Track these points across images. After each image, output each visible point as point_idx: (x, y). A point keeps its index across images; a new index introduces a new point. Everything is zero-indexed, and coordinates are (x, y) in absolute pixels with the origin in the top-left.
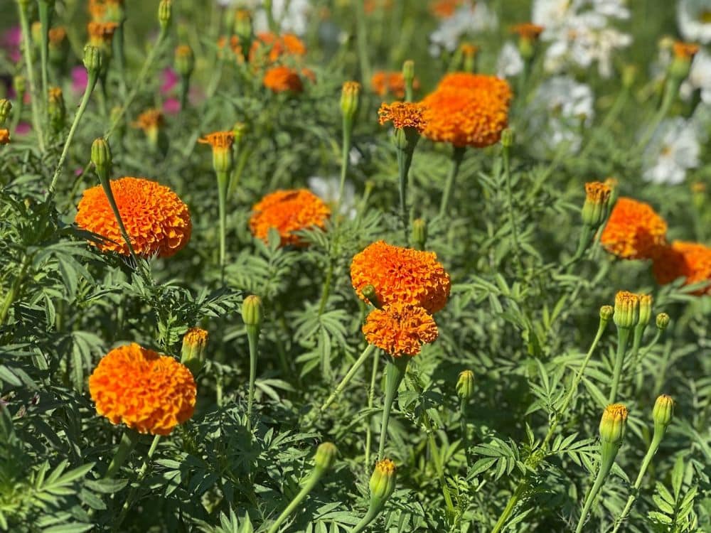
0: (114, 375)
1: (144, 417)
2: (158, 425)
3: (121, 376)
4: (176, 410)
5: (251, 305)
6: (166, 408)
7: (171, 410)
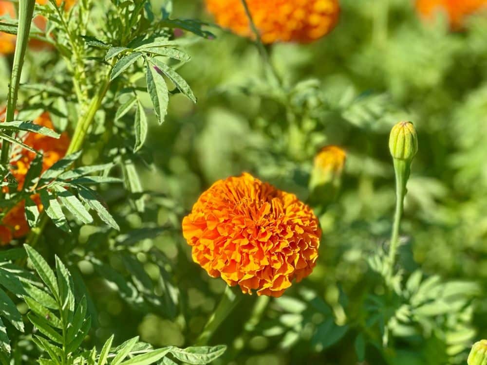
0: (214, 219)
1: (248, 277)
2: (266, 286)
3: (222, 220)
4: (290, 269)
5: (401, 134)
6: (277, 266)
7: (284, 268)
